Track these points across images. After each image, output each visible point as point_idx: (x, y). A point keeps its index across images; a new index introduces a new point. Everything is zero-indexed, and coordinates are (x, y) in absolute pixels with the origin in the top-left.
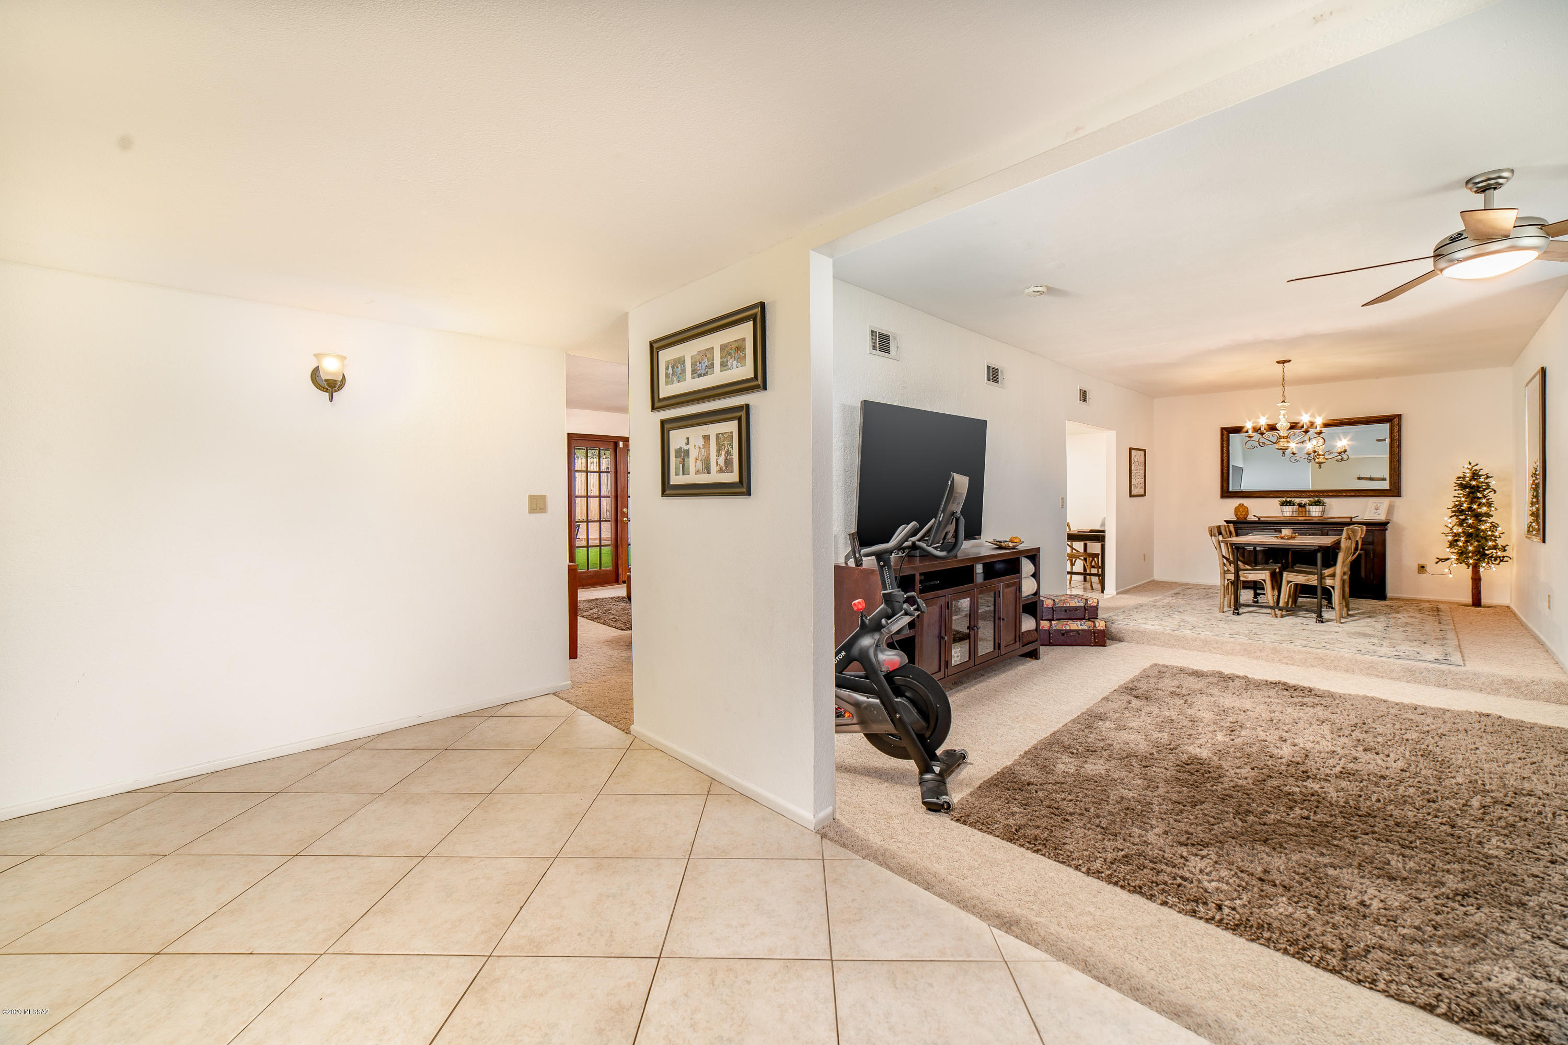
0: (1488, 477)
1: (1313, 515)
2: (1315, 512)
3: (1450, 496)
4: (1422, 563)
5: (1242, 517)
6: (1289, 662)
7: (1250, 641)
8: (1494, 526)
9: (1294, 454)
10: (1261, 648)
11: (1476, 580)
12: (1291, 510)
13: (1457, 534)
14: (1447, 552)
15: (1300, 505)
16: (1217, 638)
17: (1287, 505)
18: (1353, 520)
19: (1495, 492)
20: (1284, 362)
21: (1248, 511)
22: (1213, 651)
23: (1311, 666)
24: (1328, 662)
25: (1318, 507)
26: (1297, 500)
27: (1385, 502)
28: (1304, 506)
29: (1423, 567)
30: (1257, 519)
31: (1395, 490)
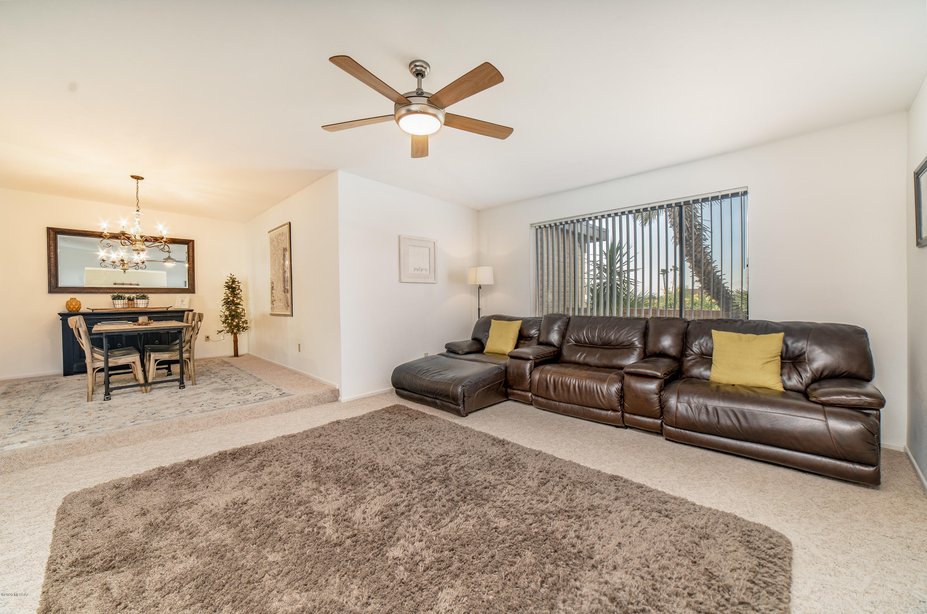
0: (239, 283)
1: (141, 307)
2: (141, 304)
3: (222, 293)
4: (208, 335)
5: (74, 309)
6: (195, 429)
7: (155, 423)
8: (243, 310)
9: (104, 261)
10: (169, 425)
11: (236, 342)
12: (122, 303)
13: (226, 316)
14: (222, 326)
15: (129, 299)
16: (121, 430)
17: (119, 299)
18: (169, 309)
19: (241, 291)
20: (138, 178)
21: (80, 304)
22: (118, 445)
23: (212, 426)
24: (224, 418)
25: (144, 300)
26: (127, 295)
27: (187, 296)
28: (133, 300)
29: (208, 337)
30: (91, 311)
31: (191, 289)
